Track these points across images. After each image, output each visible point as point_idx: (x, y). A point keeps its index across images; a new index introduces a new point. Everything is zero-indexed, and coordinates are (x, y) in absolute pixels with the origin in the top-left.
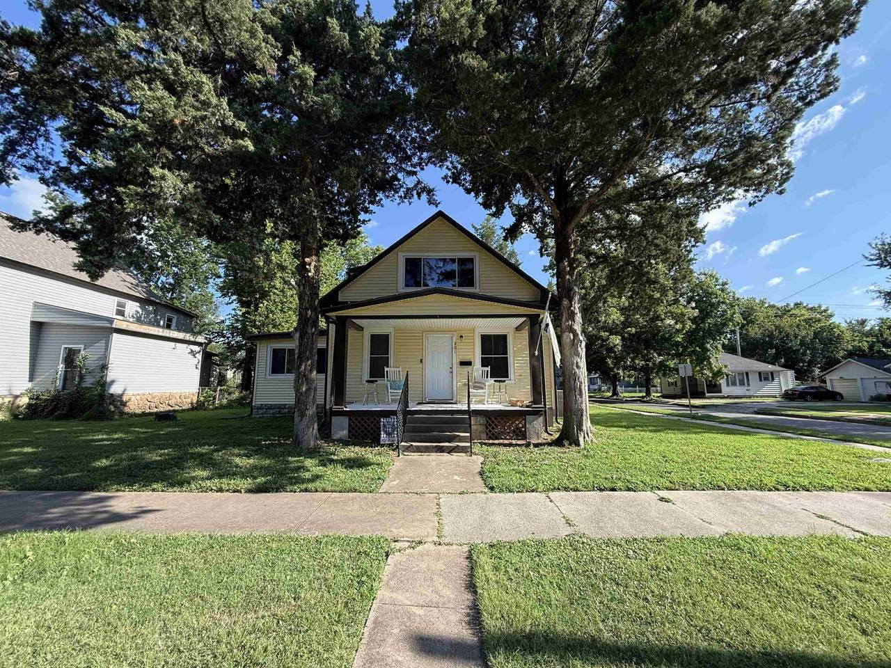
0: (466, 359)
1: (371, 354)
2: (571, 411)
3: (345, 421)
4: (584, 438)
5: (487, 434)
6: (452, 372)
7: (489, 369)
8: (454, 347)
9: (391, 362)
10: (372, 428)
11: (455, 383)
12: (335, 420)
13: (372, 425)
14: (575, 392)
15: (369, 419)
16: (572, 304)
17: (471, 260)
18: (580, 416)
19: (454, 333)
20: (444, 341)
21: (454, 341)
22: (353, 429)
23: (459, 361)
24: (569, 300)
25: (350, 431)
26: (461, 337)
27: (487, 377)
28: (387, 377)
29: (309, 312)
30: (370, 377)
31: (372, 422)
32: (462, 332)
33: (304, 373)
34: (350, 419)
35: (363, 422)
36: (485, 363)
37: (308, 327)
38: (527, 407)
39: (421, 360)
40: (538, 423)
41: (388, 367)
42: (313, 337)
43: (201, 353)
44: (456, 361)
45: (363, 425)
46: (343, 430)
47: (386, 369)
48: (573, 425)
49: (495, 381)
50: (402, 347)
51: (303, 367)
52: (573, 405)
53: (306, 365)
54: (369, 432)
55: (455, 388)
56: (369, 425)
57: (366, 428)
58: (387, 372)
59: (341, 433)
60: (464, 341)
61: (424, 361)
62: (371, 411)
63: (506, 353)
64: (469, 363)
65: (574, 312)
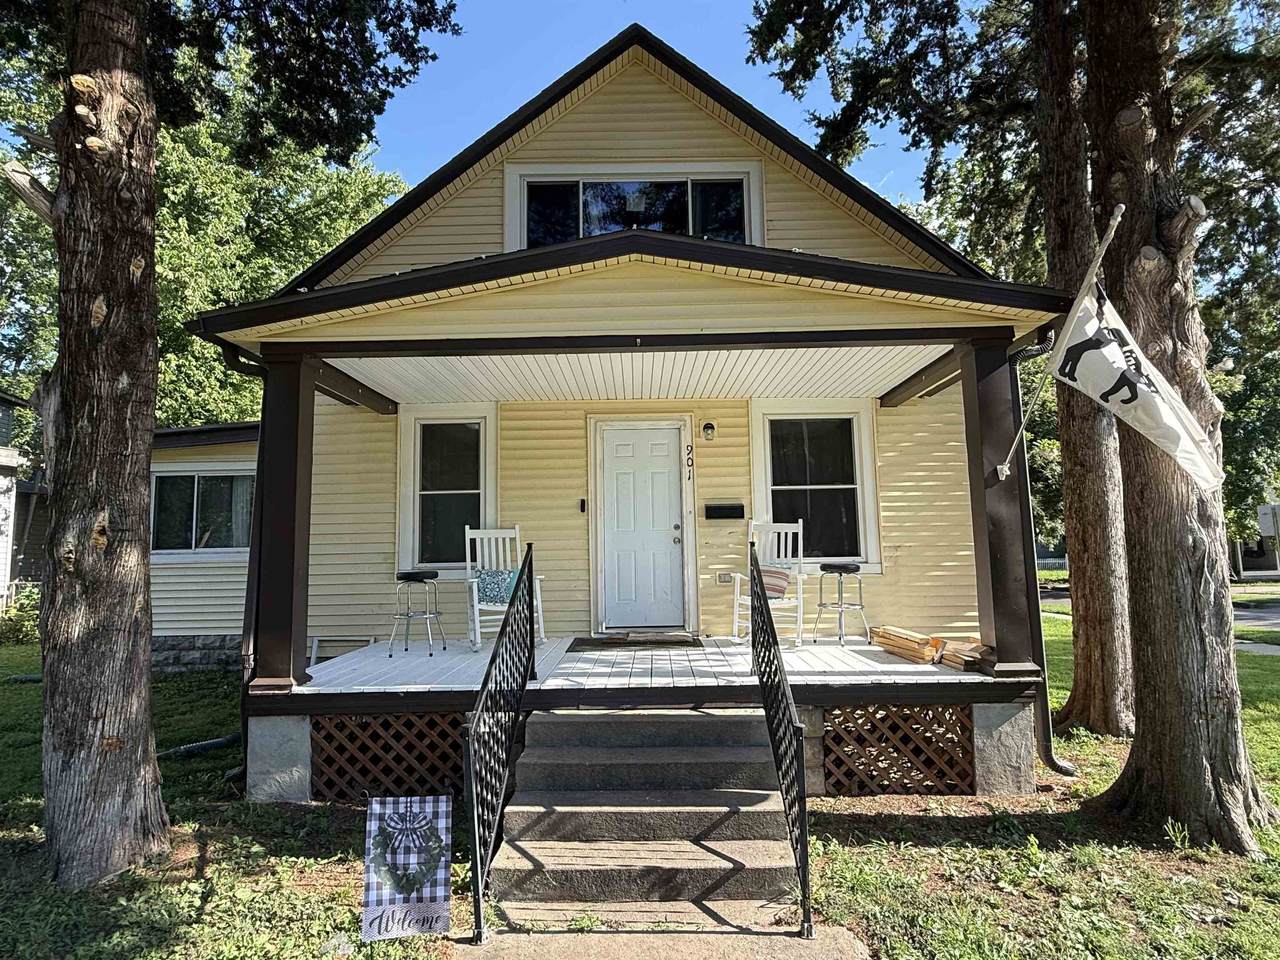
0: (725, 496)
1: (423, 488)
2: (1182, 696)
3: (297, 733)
4: (1248, 808)
5: (828, 775)
6: (679, 541)
7: (798, 527)
8: (685, 461)
9: (488, 511)
10: (398, 759)
11: (690, 571)
12: (261, 730)
13: (398, 747)
14: (1199, 619)
15: (386, 725)
16: (1174, 271)
17: (735, 187)
18: (1220, 719)
19: (687, 417)
20: (656, 442)
21: (686, 440)
22: (329, 761)
23: (702, 504)
24: (1166, 254)
25: (316, 771)
26: (709, 427)
27: (795, 554)
28: (474, 559)
29: (99, 307)
30: (421, 561)
31: (398, 737)
32: (712, 412)
33: (77, 562)
34: (316, 726)
35: (364, 737)
36: (783, 511)
37: (92, 367)
38: (970, 666)
39: (583, 505)
40: (1017, 730)
41: (476, 526)
42: (120, 411)
43: (13, 493)
44: (693, 504)
45: (364, 748)
46: (293, 762)
47: (469, 533)
48: (1195, 755)
49: (825, 568)
50: (522, 463)
51: (70, 540)
52: (1194, 675)
53: (84, 532)
54: (387, 771)
55: (690, 591)
56: (387, 748)
57: (376, 760)
58: (473, 541)
59: (283, 778)
60: (717, 440)
61: (591, 506)
62: (395, 694)
63: (850, 478)
64: (735, 512)
65: (1184, 305)
